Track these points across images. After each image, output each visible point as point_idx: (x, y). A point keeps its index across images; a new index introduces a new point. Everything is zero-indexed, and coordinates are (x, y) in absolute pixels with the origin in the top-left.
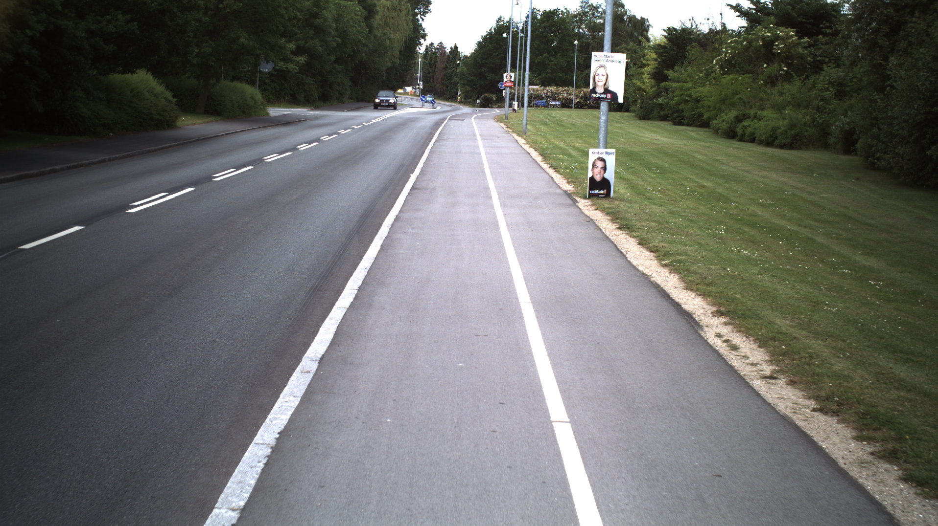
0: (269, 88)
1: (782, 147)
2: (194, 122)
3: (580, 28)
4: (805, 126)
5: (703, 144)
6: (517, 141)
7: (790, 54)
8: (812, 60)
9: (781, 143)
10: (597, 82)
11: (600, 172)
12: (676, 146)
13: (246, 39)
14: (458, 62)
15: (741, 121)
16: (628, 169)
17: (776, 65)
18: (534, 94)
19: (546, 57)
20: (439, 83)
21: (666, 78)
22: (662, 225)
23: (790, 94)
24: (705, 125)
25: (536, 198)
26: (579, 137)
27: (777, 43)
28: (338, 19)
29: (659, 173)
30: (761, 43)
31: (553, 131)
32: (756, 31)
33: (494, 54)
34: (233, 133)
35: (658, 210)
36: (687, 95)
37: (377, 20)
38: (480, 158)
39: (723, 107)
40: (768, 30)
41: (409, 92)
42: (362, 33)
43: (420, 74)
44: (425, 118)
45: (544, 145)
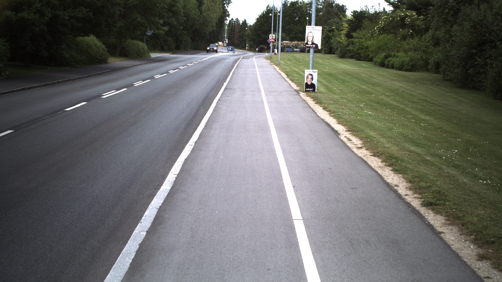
1: (406, 70)
2: (115, 60)
3: (310, 10)
4: (418, 60)
6: (275, 68)
7: (413, 24)
8: (425, 27)
10: (308, 39)
11: (310, 80)
12: (353, 70)
13: (140, 19)
14: (246, 29)
15: (387, 58)
16: (327, 80)
17: (406, 30)
18: (286, 46)
19: (292, 26)
20: (237, 40)
21: (352, 37)
22: (336, 102)
23: (413, 44)
24: (370, 60)
26: (306, 67)
27: (407, 19)
28: (184, 7)
29: (342, 82)
30: (399, 19)
31: (294, 64)
32: (396, 13)
33: (265, 24)
34: (135, 65)
35: (336, 97)
36: (362, 45)
37: (204, 8)
38: (257, 76)
39: (379, 51)
40: (402, 12)
41: (220, 45)
42: (197, 14)
43: (226, 35)
44: (229, 58)
45: (288, 70)
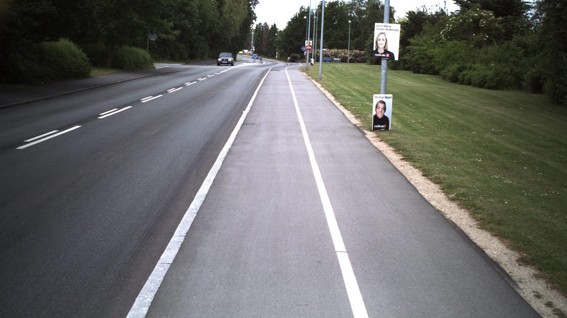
0: (156, 51)
1: (490, 88)
2: (102, 74)
3: (351, 13)
4: (505, 74)
5: (438, 86)
6: (315, 85)
7: (490, 28)
8: (504, 31)
9: (490, 86)
10: (379, 45)
11: (382, 112)
12: (421, 88)
13: (137, 19)
14: (276, 34)
15: (461, 71)
17: (481, 34)
19: (330, 31)
20: (265, 48)
21: (409, 44)
22: (435, 155)
23: (492, 53)
24: (435, 73)
25: (335, 131)
26: (356, 82)
27: (481, 21)
28: (200, 7)
30: (472, 20)
31: (338, 78)
32: (467, 13)
33: (298, 29)
34: (127, 81)
35: (426, 140)
36: (423, 54)
37: (225, 8)
38: (292, 98)
39: (448, 62)
40: (476, 12)
41: (246, 53)
42: (216, 16)
43: (253, 42)
44: (255, 70)
45: (334, 88)
